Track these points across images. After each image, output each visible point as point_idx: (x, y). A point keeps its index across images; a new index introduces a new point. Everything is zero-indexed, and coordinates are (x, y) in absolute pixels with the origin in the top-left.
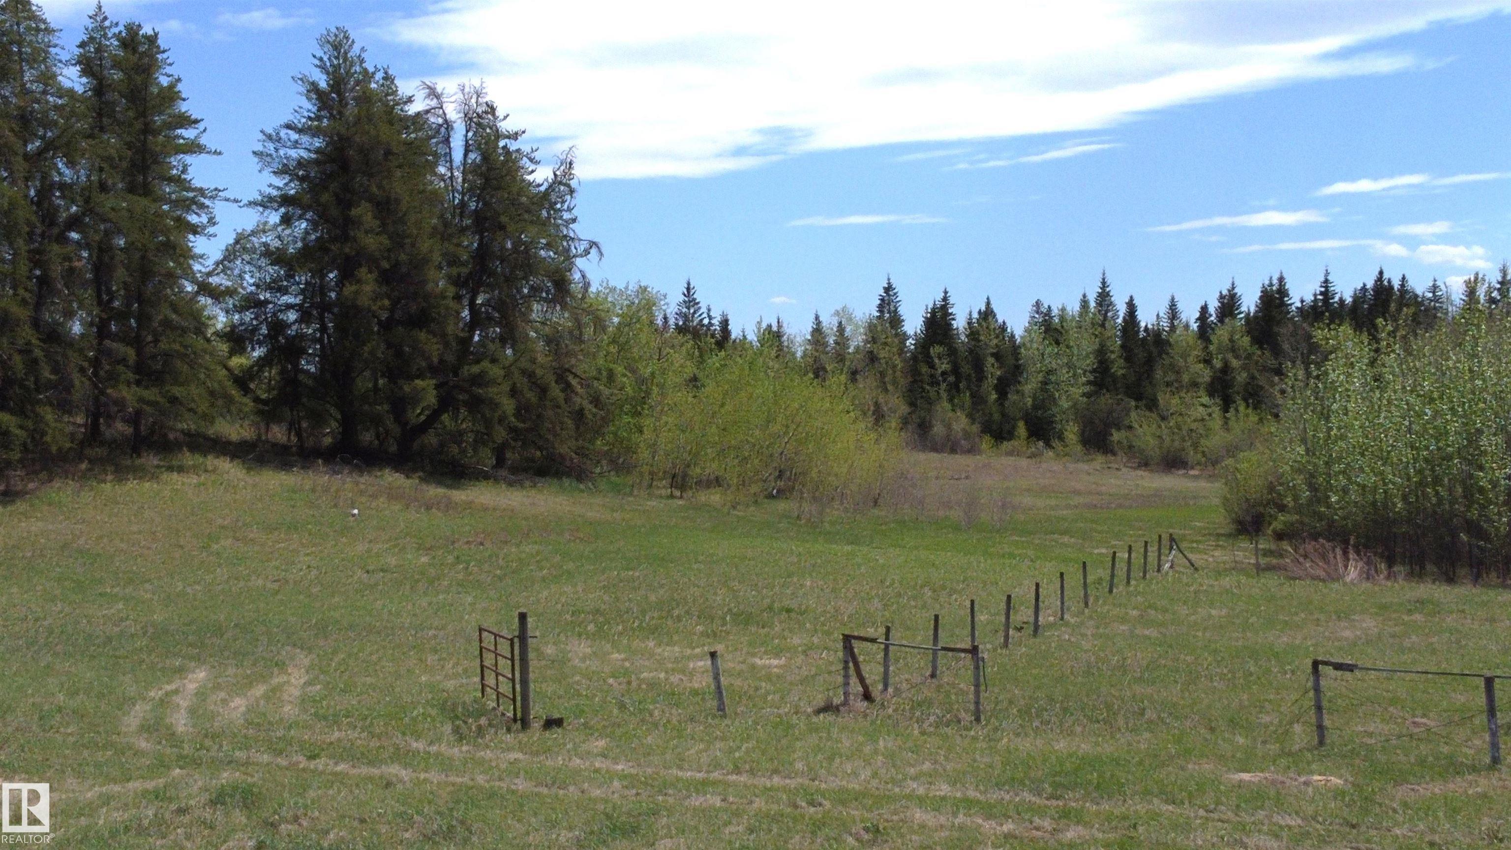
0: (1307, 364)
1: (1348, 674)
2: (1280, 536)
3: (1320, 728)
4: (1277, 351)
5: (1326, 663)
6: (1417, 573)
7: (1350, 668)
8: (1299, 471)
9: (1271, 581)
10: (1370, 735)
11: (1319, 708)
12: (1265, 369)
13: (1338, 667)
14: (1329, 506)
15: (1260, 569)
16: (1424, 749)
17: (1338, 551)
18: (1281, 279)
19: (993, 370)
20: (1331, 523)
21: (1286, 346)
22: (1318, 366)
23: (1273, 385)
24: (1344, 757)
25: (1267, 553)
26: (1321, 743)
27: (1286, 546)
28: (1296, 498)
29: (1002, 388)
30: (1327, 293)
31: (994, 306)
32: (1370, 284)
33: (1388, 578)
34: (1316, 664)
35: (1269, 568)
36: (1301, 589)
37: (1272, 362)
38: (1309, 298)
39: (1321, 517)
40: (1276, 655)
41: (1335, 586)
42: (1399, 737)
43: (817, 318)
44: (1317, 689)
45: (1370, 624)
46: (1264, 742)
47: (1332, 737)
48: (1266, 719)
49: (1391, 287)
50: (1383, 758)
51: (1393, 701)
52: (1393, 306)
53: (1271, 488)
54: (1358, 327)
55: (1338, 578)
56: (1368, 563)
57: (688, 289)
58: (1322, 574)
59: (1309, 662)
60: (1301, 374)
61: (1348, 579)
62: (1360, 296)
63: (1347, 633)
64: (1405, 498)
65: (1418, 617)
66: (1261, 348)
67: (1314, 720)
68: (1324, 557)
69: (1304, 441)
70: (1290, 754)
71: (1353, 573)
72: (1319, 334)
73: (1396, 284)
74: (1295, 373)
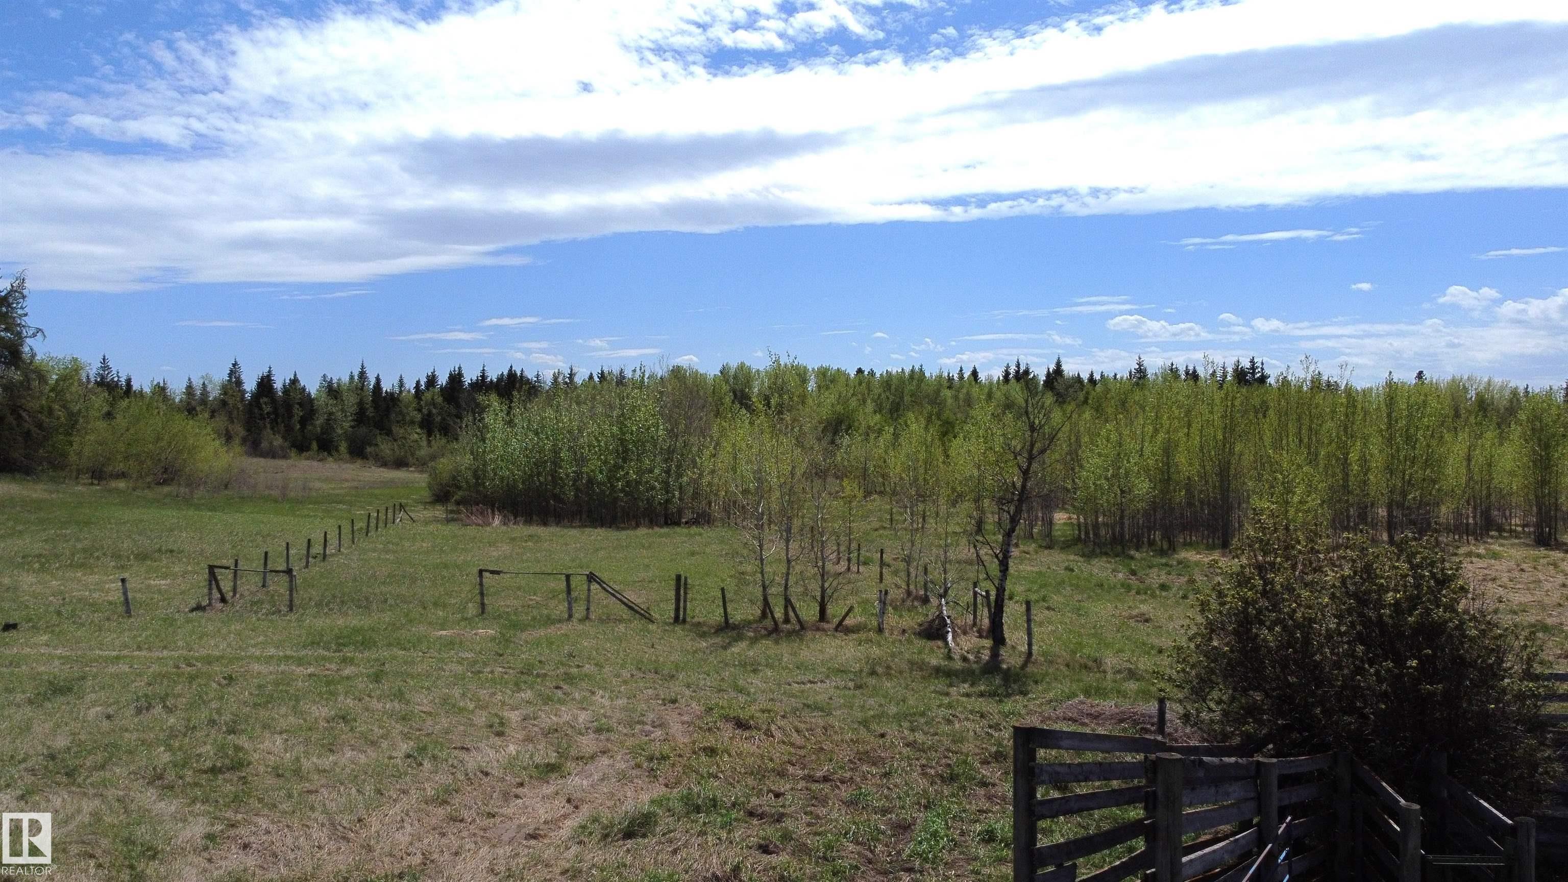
0: (474, 413)
1: (496, 577)
2: (458, 503)
3: (483, 605)
4: (458, 406)
5: (486, 571)
6: (529, 522)
7: (497, 573)
8: (469, 469)
9: (453, 528)
10: (508, 606)
11: (482, 594)
12: (449, 415)
13: (493, 572)
14: (485, 487)
15: (448, 521)
16: (535, 612)
17: (489, 511)
18: (460, 368)
19: (298, 412)
20: (486, 496)
21: (464, 405)
22: (480, 414)
23: (455, 423)
24: (495, 619)
25: (452, 512)
26: (483, 612)
27: (462, 508)
28: (467, 482)
29: (303, 421)
30: (483, 376)
31: (299, 377)
32: (506, 373)
33: (514, 524)
34: (481, 572)
35: (453, 520)
36: (471, 531)
37: (453, 411)
38: (474, 378)
39: (480, 493)
40: (458, 566)
41: (488, 529)
42: (523, 607)
43: (189, 379)
44: (481, 584)
45: (506, 548)
46: (453, 614)
47: (489, 608)
48: (453, 601)
49: (516, 374)
50: (514, 617)
51: (519, 588)
52: (518, 385)
53: (454, 478)
54: (500, 395)
55: (489, 524)
56: (504, 516)
57: (104, 359)
58: (480, 522)
59: (475, 571)
60: (471, 418)
61: (494, 525)
62: (500, 378)
63: (495, 554)
64: (523, 483)
65: (530, 544)
66: (448, 404)
67: (479, 601)
68: (481, 513)
69: (472, 453)
70: (466, 619)
71: (497, 522)
72: (480, 398)
73: (519, 374)
74: (468, 419)
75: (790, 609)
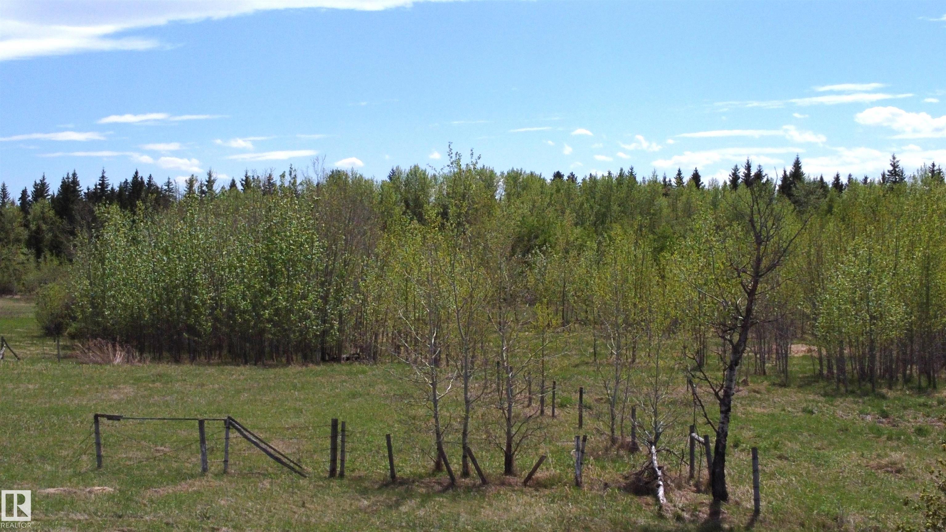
0: (90, 228)
1: (116, 423)
2: (73, 337)
3: (99, 457)
4: (72, 220)
5: (103, 416)
6: (158, 358)
7: (118, 418)
8: (86, 296)
9: (69, 366)
10: (130, 459)
11: (98, 444)
12: (64, 231)
13: (110, 418)
14: (104, 317)
15: (59, 358)
16: (162, 466)
17: (110, 345)
18: (74, 175)
20: (105, 329)
21: (78, 218)
22: (97, 230)
23: (69, 241)
24: (114, 473)
25: (65, 347)
26: (99, 466)
27: (77, 343)
28: (83, 312)
30: (103, 184)
32: (130, 180)
33: (140, 361)
34: (96, 417)
35: (65, 357)
36: (87, 370)
37: (68, 227)
38: (92, 187)
39: (98, 324)
40: (70, 412)
41: (108, 367)
42: (147, 459)
44: (97, 433)
45: (129, 390)
46: (64, 468)
47: (106, 462)
48: (64, 453)
49: (142, 182)
50: (137, 472)
51: (144, 438)
52: (143, 194)
53: (67, 307)
54: (123, 206)
55: (109, 362)
56: (128, 352)
58: (99, 359)
59: (91, 417)
60: (86, 235)
61: (116, 363)
62: (124, 187)
63: (115, 397)
64: (150, 311)
65: (158, 384)
66: (61, 217)
67: (95, 452)
68: (101, 349)
69: (89, 278)
70: (80, 474)
71: (118, 360)
72: (99, 210)
73: (146, 181)
74: (83, 235)
75: (469, 459)
